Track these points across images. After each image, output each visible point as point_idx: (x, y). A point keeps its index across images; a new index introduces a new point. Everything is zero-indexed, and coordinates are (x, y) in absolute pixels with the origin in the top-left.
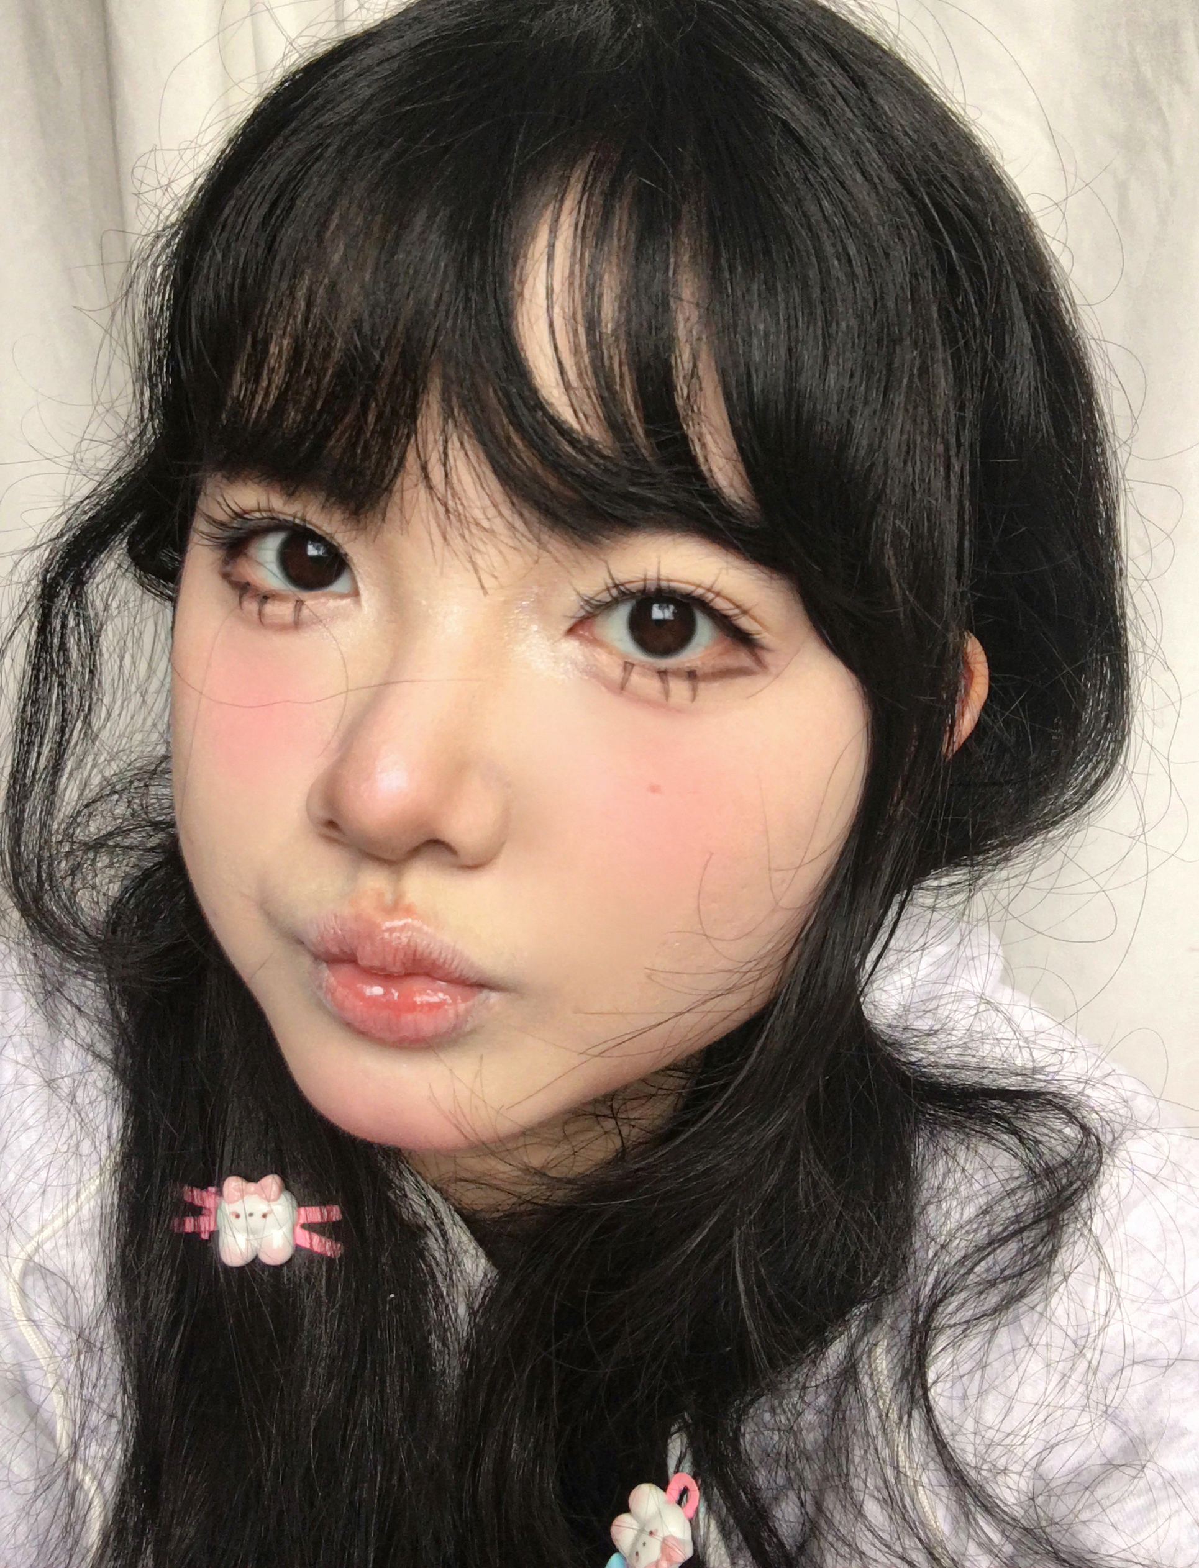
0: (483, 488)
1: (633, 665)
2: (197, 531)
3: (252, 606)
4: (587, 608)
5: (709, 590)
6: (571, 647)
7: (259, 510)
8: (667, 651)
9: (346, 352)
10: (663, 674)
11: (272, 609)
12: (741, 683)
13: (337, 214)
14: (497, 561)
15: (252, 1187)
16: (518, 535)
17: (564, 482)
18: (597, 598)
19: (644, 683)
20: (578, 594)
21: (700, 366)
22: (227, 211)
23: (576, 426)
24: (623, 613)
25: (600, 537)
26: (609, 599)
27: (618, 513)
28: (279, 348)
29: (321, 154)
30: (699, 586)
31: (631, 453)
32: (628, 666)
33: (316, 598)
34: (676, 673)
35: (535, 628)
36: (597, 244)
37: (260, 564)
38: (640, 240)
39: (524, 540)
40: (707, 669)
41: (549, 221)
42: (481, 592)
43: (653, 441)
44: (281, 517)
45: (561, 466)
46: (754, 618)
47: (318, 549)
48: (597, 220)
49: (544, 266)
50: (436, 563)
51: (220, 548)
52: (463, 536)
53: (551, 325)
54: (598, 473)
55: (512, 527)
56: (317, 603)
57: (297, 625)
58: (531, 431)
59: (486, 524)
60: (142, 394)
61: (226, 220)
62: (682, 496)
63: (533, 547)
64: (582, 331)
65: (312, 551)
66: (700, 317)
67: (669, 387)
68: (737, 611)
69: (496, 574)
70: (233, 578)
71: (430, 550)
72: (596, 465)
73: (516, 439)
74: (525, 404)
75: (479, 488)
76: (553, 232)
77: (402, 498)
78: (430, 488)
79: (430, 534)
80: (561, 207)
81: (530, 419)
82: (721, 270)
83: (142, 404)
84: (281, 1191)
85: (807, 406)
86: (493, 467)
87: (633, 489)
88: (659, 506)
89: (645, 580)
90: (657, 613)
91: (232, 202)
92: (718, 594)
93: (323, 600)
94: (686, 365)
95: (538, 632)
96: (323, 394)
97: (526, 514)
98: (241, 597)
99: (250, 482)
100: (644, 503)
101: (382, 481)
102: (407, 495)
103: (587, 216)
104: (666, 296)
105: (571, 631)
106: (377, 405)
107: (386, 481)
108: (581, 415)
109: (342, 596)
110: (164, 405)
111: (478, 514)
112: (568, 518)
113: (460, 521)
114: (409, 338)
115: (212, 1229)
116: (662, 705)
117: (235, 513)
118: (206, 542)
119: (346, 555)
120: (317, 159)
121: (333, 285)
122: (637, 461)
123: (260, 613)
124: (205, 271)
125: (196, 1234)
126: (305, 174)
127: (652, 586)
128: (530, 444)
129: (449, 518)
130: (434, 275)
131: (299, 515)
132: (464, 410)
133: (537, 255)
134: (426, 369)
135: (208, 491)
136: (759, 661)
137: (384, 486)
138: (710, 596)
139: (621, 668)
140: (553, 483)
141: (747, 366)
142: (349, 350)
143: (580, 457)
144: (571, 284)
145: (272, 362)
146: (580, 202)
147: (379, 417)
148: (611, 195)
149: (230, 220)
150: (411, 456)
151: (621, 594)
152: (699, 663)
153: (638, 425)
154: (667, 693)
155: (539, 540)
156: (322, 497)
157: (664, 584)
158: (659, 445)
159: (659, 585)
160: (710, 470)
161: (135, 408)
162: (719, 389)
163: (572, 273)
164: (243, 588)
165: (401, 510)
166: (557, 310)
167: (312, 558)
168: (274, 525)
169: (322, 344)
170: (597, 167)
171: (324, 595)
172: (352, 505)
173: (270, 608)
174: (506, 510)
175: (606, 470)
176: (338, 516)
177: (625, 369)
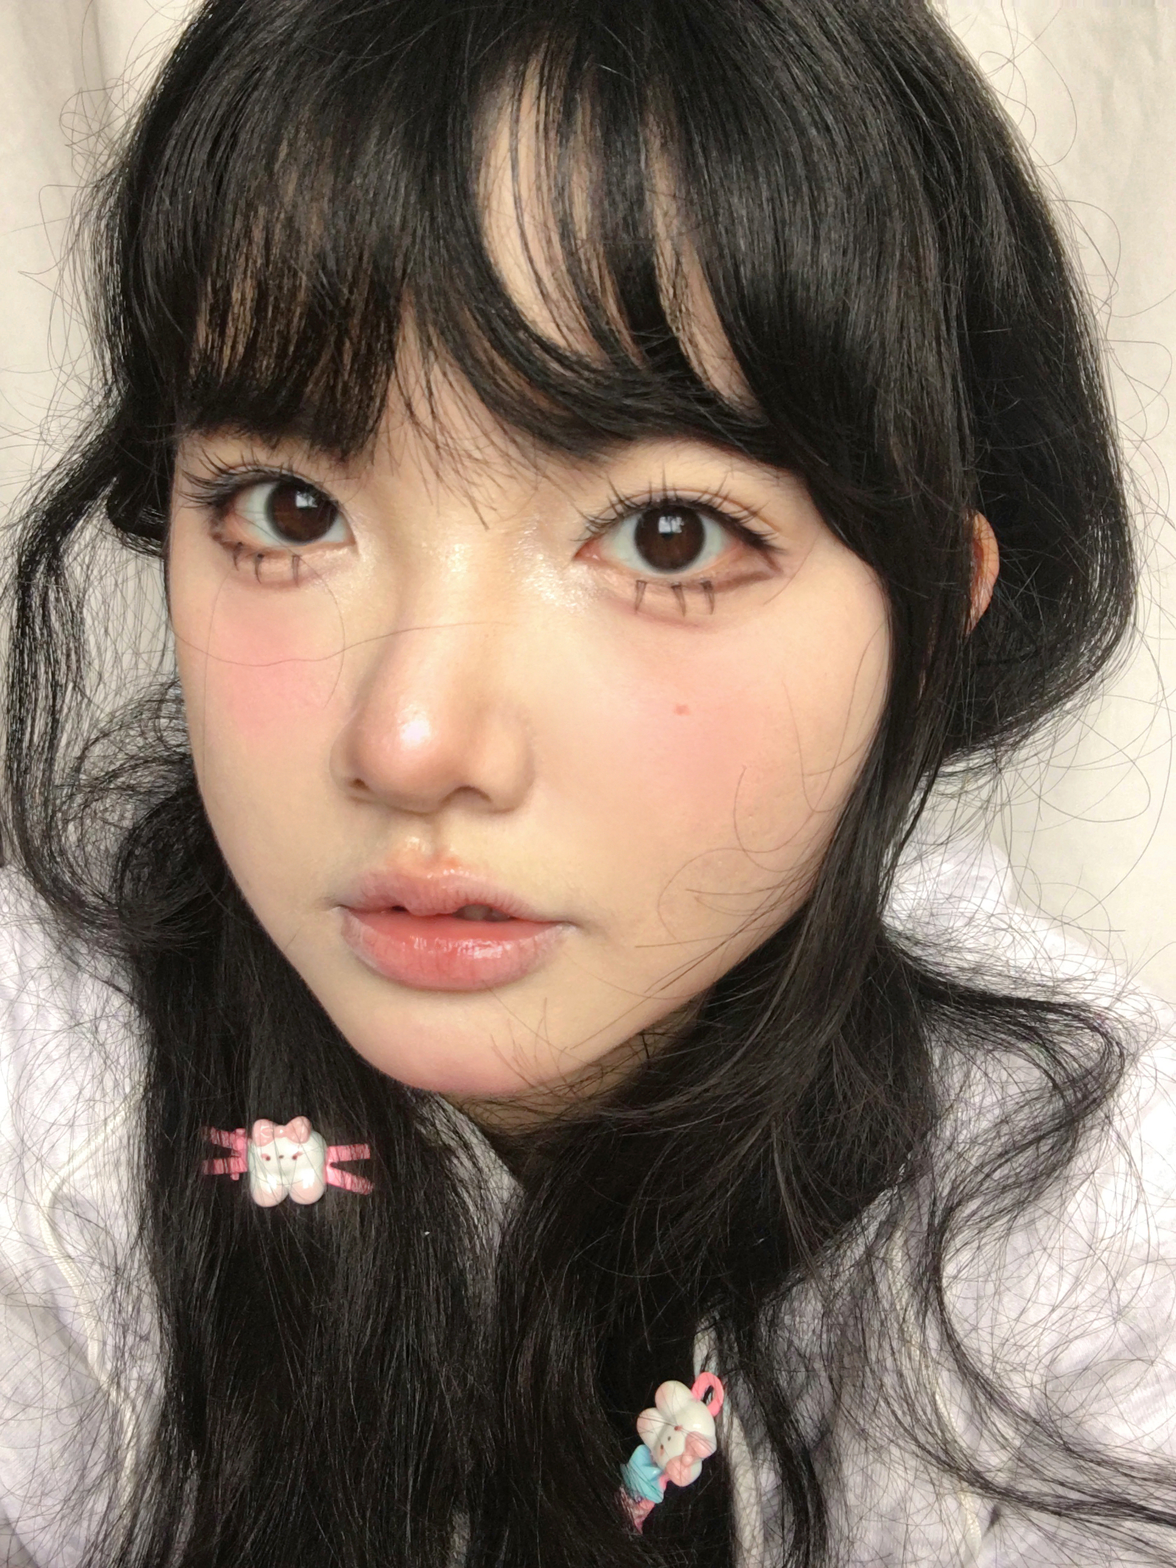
0: (472, 419)
1: (645, 583)
2: (181, 493)
3: (247, 566)
4: (593, 529)
5: (716, 495)
6: (580, 572)
7: (244, 465)
8: (675, 565)
9: (313, 291)
10: (676, 588)
11: (269, 567)
12: (757, 590)
13: (285, 143)
14: (494, 493)
15: (281, 1129)
16: (514, 464)
17: (553, 400)
18: (602, 517)
19: (658, 599)
20: (581, 514)
21: (683, 260)
22: (168, 153)
23: (561, 342)
24: (628, 529)
25: (598, 455)
26: (614, 516)
27: (613, 428)
28: (243, 292)
29: (259, 80)
30: (705, 492)
31: (620, 362)
32: (641, 585)
33: (311, 551)
34: (692, 586)
35: (540, 557)
36: (561, 142)
37: (251, 523)
38: (606, 134)
39: (520, 468)
40: (722, 577)
41: (508, 124)
42: (482, 527)
43: (643, 348)
44: (267, 469)
45: (550, 385)
46: (765, 521)
47: (307, 498)
48: (559, 117)
49: (509, 173)
50: (432, 503)
51: (207, 508)
52: (457, 472)
53: (523, 235)
54: (588, 388)
55: (505, 455)
56: (314, 555)
57: (297, 581)
58: (515, 353)
59: (477, 454)
60: (103, 357)
61: (169, 159)
62: (678, 402)
63: (530, 474)
64: (556, 238)
65: (301, 501)
66: (678, 209)
67: (652, 289)
68: (745, 513)
69: (494, 506)
70: (224, 540)
71: (424, 489)
72: (587, 380)
73: (500, 362)
74: (506, 324)
75: (468, 419)
76: (514, 135)
77: (389, 440)
78: (416, 424)
79: (421, 472)
80: (519, 109)
81: (512, 339)
82: (694, 155)
83: (104, 365)
84: (309, 1133)
85: (800, 293)
86: (480, 394)
87: (628, 402)
88: (657, 415)
89: (650, 492)
90: (666, 526)
91: (172, 142)
92: (725, 498)
93: (320, 553)
94: (669, 263)
95: (544, 561)
96: (294, 339)
97: (519, 439)
98: (235, 558)
99: (229, 437)
100: (640, 415)
101: (366, 423)
102: (394, 435)
103: (547, 114)
104: (640, 189)
105: (578, 556)
106: (352, 343)
107: (371, 422)
108: (564, 330)
109: (338, 546)
110: (126, 365)
111: (468, 445)
112: (561, 438)
113: (451, 455)
114: (376, 268)
115: (242, 1170)
116: (680, 620)
117: (220, 469)
118: (192, 504)
119: (337, 502)
120: (255, 88)
121: (290, 220)
122: (629, 371)
123: (257, 572)
124: (154, 219)
125: (227, 1176)
126: (245, 102)
127: (658, 498)
128: (517, 367)
129: (440, 454)
130: (395, 199)
131: (285, 466)
132: (442, 338)
133: (499, 161)
134: (398, 300)
135: (188, 450)
136: (772, 564)
137: (368, 428)
138: (718, 500)
139: (633, 588)
140: (544, 404)
141: (733, 257)
142: (314, 287)
143: (568, 374)
144: (539, 189)
145: (236, 310)
146: (539, 98)
147: (356, 355)
148: (571, 86)
149: (174, 163)
150: (393, 395)
151: (627, 508)
152: (713, 573)
153: (625, 332)
154: (683, 608)
155: (535, 467)
156: (306, 445)
157: (671, 494)
158: (651, 352)
159: (665, 496)
160: (705, 372)
161: (97, 372)
162: (705, 286)
163: (538, 175)
164: (236, 549)
165: (390, 452)
166: (527, 218)
167: (302, 509)
168: (260, 478)
169: (287, 283)
170: (552, 58)
171: (322, 547)
172: (338, 451)
173: (266, 566)
174: (498, 438)
175: (598, 384)
176: (324, 464)
177: (605, 272)
